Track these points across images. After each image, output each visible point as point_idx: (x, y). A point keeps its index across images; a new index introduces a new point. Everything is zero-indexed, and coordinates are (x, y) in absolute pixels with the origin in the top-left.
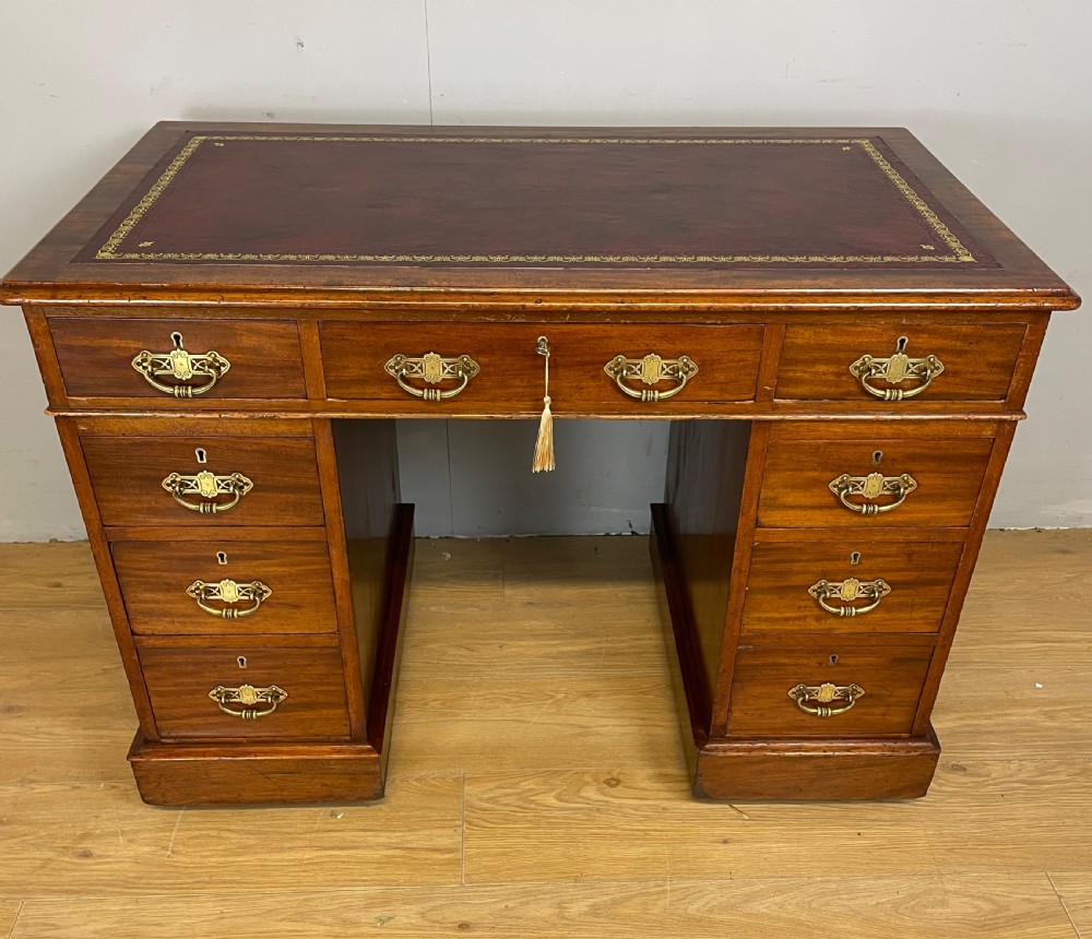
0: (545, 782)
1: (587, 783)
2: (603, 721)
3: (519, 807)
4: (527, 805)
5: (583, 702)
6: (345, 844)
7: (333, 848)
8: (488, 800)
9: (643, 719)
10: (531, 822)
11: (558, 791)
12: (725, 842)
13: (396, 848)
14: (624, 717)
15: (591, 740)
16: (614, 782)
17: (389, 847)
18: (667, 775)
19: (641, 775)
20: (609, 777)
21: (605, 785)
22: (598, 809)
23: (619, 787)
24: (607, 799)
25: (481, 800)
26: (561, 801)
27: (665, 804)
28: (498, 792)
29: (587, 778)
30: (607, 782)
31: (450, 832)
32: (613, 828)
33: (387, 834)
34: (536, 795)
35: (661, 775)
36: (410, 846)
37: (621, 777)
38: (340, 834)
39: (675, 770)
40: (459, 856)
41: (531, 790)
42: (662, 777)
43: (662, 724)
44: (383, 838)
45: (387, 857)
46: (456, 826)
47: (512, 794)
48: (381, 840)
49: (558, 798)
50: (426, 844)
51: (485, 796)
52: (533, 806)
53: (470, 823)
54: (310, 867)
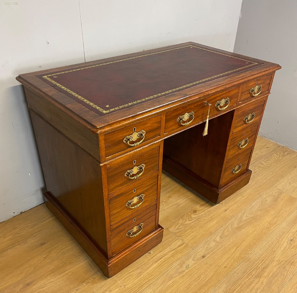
0: (183, 219)
1: (191, 215)
2: (179, 201)
3: (184, 227)
4: (185, 226)
5: (170, 199)
6: (161, 257)
7: (159, 260)
8: (177, 229)
9: (185, 196)
10: (190, 229)
11: (187, 220)
12: (226, 211)
13: (172, 251)
14: (181, 198)
15: (181, 205)
16: (195, 212)
17: (170, 252)
18: (202, 204)
19: (198, 207)
20: (193, 211)
21: (194, 213)
22: (199, 218)
23: (197, 212)
24: (198, 215)
25: (176, 230)
26: (190, 221)
27: (208, 210)
28: (177, 227)
29: (190, 214)
30: (194, 212)
31: (178, 241)
32: (205, 220)
33: (166, 249)
34: (184, 223)
35: (201, 205)
36: (174, 249)
37: (195, 210)
38: (157, 256)
39: (203, 203)
40: (186, 244)
41: (182, 222)
42: (202, 205)
43: (189, 195)
44: (166, 251)
45: (172, 254)
46: (177, 239)
47: (180, 225)
48: (167, 251)
49: (189, 220)
50: (177, 246)
51: (176, 229)
52: (186, 225)
53: (179, 236)
54: (159, 267)
